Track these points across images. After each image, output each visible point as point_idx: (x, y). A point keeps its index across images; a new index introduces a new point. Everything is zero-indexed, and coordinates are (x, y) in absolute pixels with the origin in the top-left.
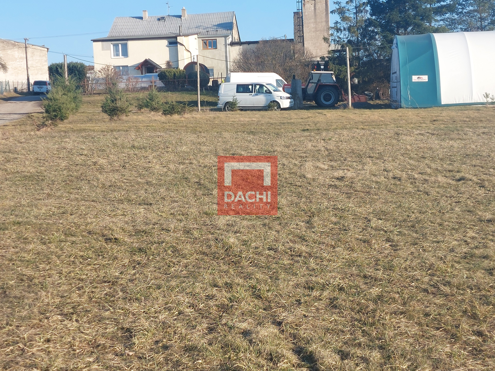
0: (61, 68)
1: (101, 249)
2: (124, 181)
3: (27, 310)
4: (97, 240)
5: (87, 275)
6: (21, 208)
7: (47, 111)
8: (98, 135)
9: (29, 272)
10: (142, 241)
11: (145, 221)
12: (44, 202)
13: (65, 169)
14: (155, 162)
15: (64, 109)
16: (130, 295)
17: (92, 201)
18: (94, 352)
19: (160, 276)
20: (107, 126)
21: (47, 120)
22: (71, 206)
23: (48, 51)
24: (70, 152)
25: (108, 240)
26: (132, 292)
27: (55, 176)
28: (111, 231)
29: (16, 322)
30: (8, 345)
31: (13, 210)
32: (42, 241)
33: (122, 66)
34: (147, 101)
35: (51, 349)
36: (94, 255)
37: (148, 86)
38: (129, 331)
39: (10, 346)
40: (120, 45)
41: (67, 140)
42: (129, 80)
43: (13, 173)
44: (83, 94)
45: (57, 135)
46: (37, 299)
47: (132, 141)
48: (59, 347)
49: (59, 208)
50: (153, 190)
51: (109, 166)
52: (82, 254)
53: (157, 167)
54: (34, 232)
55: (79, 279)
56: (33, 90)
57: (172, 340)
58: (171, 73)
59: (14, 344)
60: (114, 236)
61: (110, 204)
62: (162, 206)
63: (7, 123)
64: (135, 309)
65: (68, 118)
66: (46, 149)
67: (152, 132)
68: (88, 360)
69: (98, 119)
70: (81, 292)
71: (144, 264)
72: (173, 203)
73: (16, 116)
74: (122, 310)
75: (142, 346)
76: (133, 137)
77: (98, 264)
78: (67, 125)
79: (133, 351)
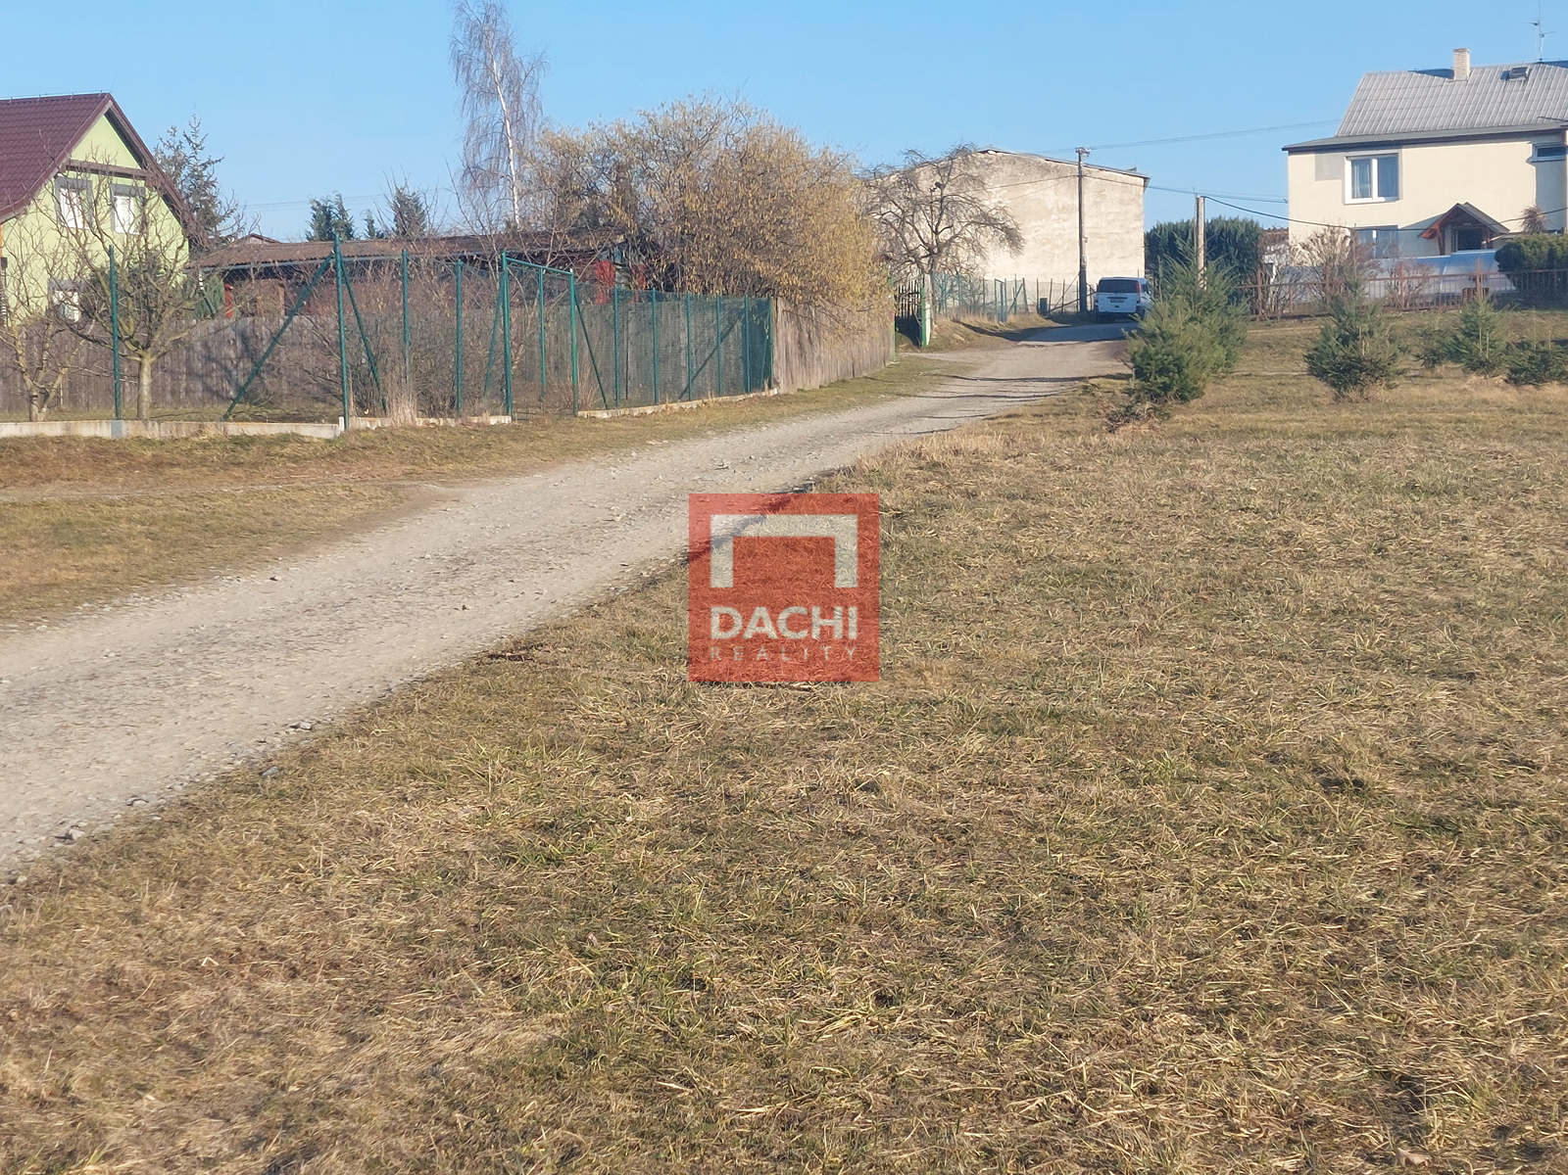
0: (1185, 238)
1: (1310, 812)
2: (1381, 597)
3: (1086, 986)
4: (1297, 782)
5: (1268, 891)
6: (1060, 670)
7: (1140, 373)
8: (1296, 447)
9: (1086, 868)
10: (1443, 794)
11: (1453, 729)
12: (1130, 653)
13: (1193, 554)
14: (1483, 537)
15: (1191, 364)
16: (1410, 967)
17: (1280, 658)
18: (1295, 1142)
19: (1509, 914)
20: (1325, 421)
21: (1138, 400)
22: (1214, 669)
23: (1145, 186)
24: (1209, 499)
25: (1334, 785)
26: (1416, 959)
27: (1164, 573)
28: (1340, 758)
29: (1052, 1021)
30: (1031, 1092)
31: (1035, 674)
32: (1128, 775)
33: (1378, 229)
34: (1456, 339)
35: (1161, 1118)
36: (1289, 830)
37: (1459, 291)
38: (1409, 1086)
39: (1037, 1093)
40: (1375, 162)
41: (1200, 461)
42: (1400, 273)
43: (1036, 560)
44: (1252, 317)
45: (1169, 446)
46: (1115, 955)
47: (1407, 468)
48: (1187, 1115)
49: (1176, 674)
50: (1478, 630)
51: (1333, 548)
52: (1249, 823)
53: (1492, 554)
54: (1102, 745)
55: (1243, 904)
56: (1096, 307)
57: (1555, 1131)
58: (1539, 247)
59: (1048, 1090)
60: (1353, 773)
61: (1338, 670)
62: (1508, 685)
63: (1016, 407)
64: (1428, 1017)
65: (1203, 394)
66: (1135, 491)
67: (1474, 440)
68: (1280, 1164)
69: (1297, 395)
70: (1249, 945)
71: (1451, 870)
72: (1548, 677)
73: (1042, 388)
74: (1385, 1015)
75: (1453, 1137)
76: (1411, 454)
77: (1303, 861)
78: (1200, 416)
79: (1424, 1152)
